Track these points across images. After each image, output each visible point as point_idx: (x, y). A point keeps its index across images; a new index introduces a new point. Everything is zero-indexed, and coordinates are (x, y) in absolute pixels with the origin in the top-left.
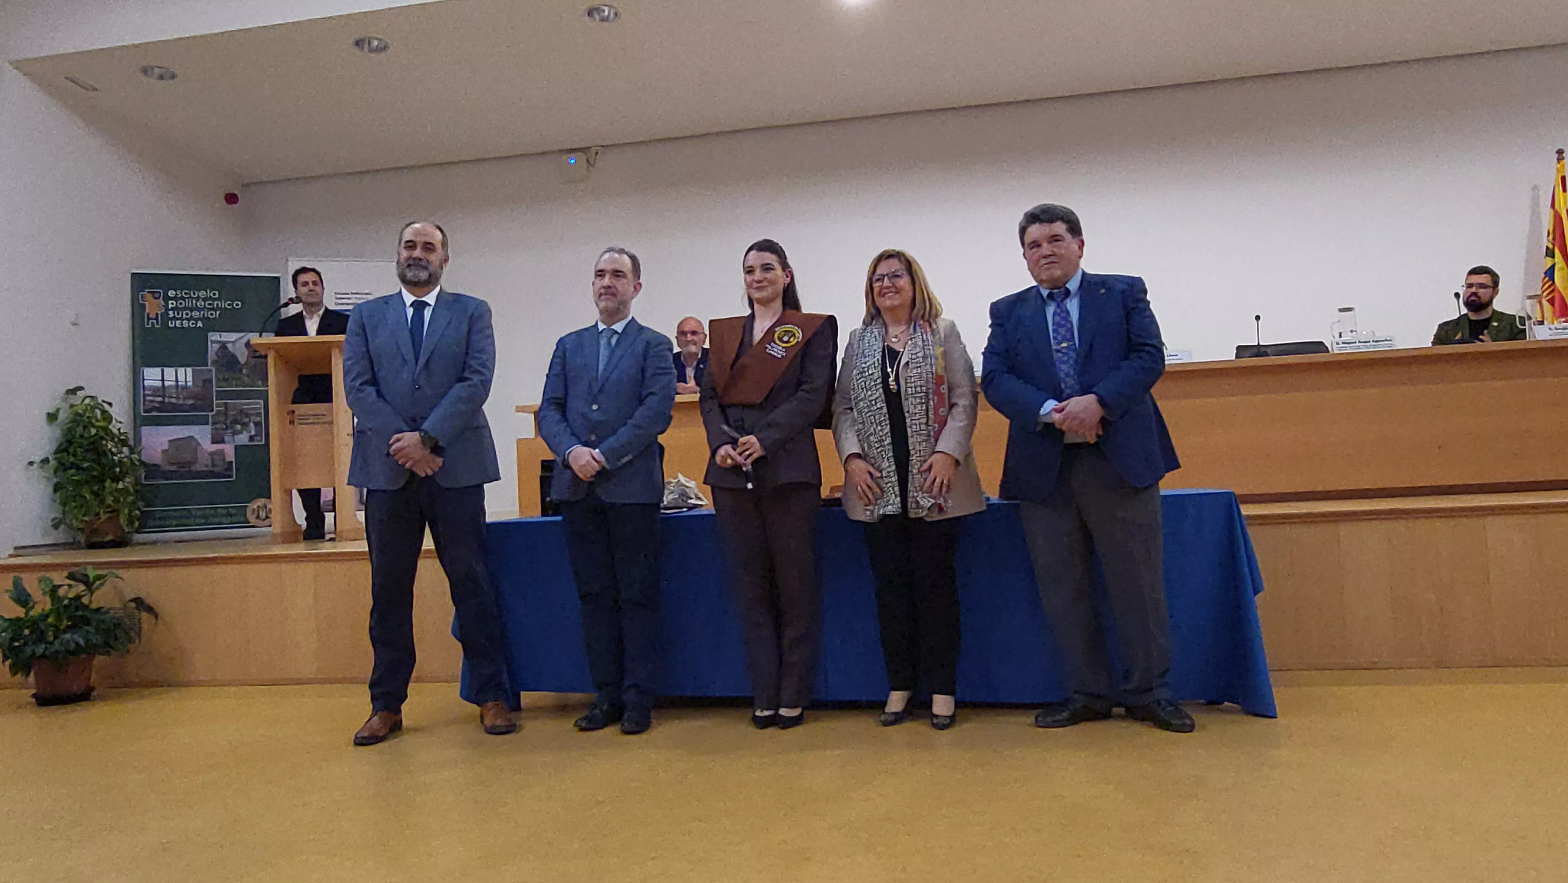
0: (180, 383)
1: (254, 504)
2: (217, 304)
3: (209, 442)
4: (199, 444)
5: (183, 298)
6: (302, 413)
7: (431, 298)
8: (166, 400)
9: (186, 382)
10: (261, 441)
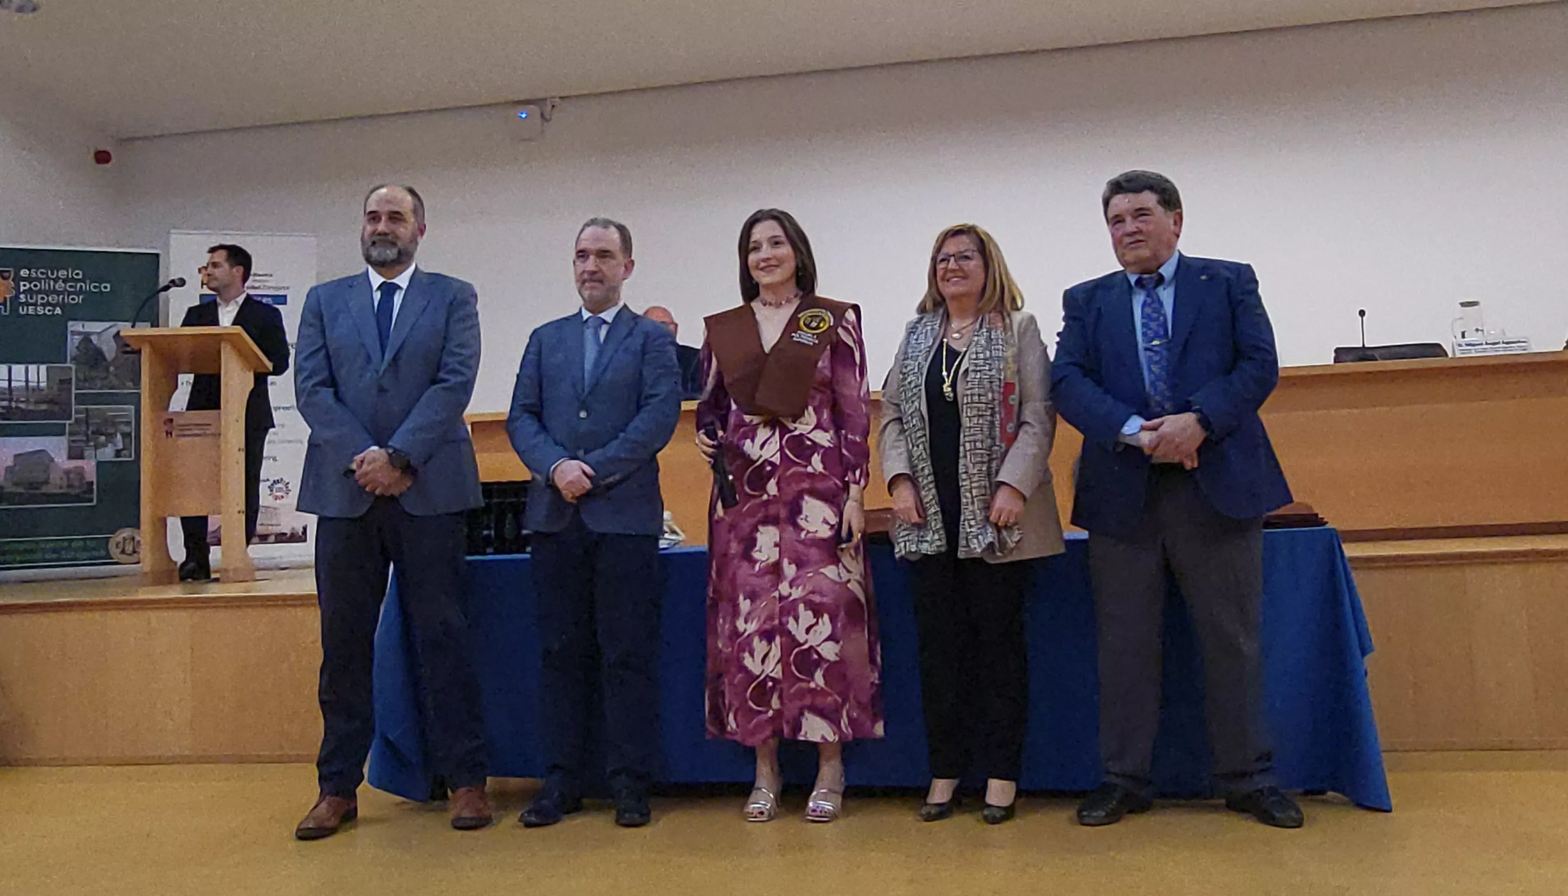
0: (30, 384)
1: (117, 536)
2: (81, 286)
3: (65, 457)
4: (52, 460)
5: (39, 280)
6: (182, 422)
7: (403, 280)
8: (14, 405)
9: (38, 382)
10: (130, 456)
